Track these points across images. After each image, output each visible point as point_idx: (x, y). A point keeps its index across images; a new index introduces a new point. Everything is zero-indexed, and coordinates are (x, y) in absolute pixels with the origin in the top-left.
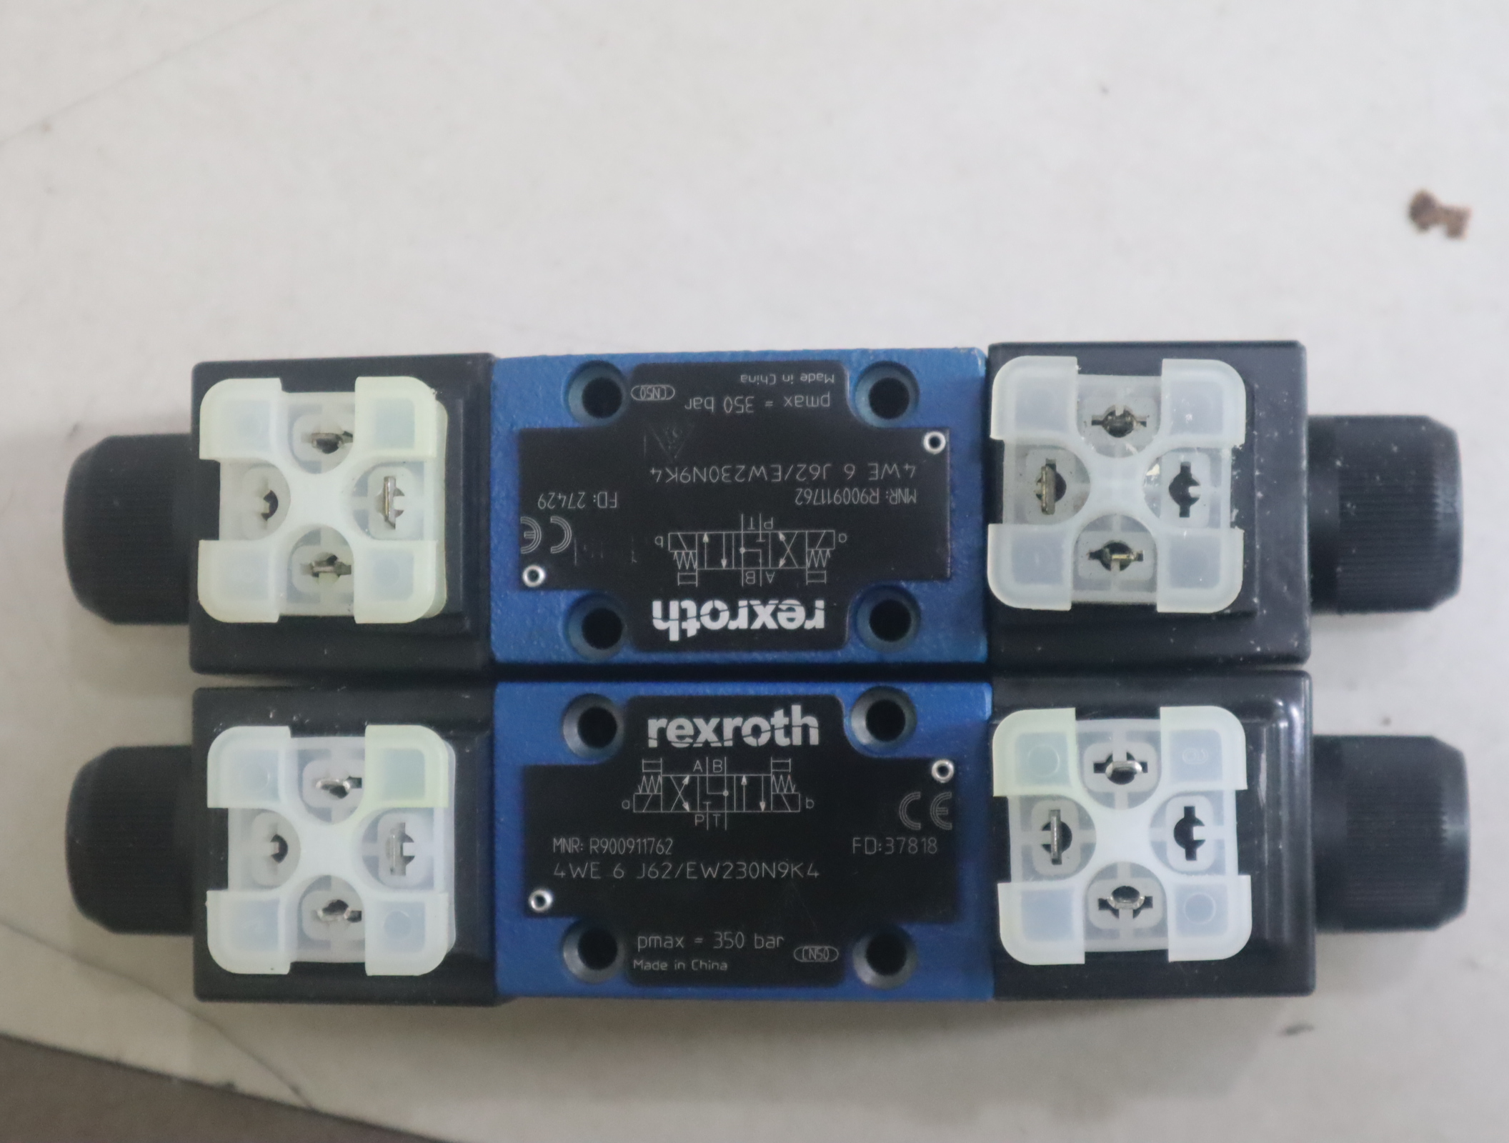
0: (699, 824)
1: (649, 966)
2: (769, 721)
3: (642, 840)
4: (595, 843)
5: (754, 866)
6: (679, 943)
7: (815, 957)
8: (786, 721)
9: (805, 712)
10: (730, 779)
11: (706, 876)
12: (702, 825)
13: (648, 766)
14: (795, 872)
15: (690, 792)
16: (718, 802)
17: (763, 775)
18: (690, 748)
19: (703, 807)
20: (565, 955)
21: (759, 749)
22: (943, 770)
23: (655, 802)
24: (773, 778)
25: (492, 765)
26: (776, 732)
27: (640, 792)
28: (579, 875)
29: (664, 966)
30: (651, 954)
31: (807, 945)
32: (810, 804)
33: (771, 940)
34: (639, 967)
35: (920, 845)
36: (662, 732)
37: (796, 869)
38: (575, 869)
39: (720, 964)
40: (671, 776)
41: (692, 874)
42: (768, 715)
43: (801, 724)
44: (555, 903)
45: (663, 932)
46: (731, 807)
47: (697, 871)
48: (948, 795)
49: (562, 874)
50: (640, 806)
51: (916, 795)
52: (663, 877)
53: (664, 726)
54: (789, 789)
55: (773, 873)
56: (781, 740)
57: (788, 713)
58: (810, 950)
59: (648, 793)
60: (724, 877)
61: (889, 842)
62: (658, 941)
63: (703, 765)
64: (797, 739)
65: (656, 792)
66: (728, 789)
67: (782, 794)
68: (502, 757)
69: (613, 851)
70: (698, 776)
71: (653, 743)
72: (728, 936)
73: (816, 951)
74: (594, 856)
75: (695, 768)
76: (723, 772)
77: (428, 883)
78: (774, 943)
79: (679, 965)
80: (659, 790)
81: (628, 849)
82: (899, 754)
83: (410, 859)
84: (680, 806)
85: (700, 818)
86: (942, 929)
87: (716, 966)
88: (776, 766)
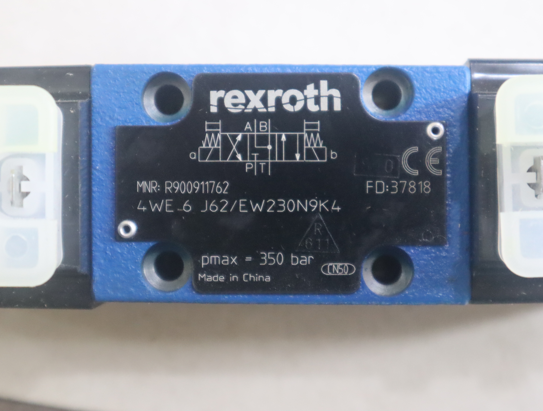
0: (249, 170)
1: (210, 279)
2: (303, 92)
3: (205, 183)
4: (169, 185)
5: (291, 203)
6: (234, 260)
7: (338, 272)
8: (316, 92)
9: (330, 87)
10: (273, 137)
11: (254, 210)
12: (252, 171)
13: (210, 127)
14: (322, 207)
15: (242, 148)
16: (263, 154)
17: (298, 134)
18: (243, 113)
19: (252, 158)
20: (145, 271)
21: (295, 114)
22: (435, 131)
23: (215, 153)
24: (306, 136)
25: (90, 127)
26: (308, 100)
27: (204, 146)
28: (157, 209)
29: (222, 279)
30: (211, 270)
31: (331, 263)
32: (334, 155)
33: (304, 259)
34: (202, 279)
35: (418, 187)
36: (221, 101)
37: (323, 204)
38: (153, 205)
39: (265, 278)
40: (228, 134)
41: (243, 208)
42: (302, 88)
43: (327, 95)
44: (138, 231)
45: (221, 253)
46: (273, 157)
47: (248, 207)
48: (439, 149)
49: (144, 209)
50: (204, 157)
51: (415, 149)
52: (221, 211)
53: (223, 96)
54: (318, 144)
55: (305, 208)
56: (312, 108)
57: (317, 87)
58: (334, 266)
59: (210, 147)
60: (268, 211)
61: (394, 184)
62: (217, 259)
63: (253, 126)
64: (324, 107)
65: (216, 146)
66: (271, 144)
67: (312, 147)
68: (97, 119)
69: (183, 191)
70: (248, 134)
71: (214, 110)
72: (271, 255)
73: (338, 267)
74: (169, 195)
75: (246, 128)
76: (267, 131)
77: (41, 214)
78: (306, 260)
79: (234, 278)
80: (218, 145)
81: (194, 190)
82: (402, 118)
83: (26, 194)
84: (234, 157)
85: (249, 166)
86: (433, 251)
87: (261, 278)
88: (308, 126)
